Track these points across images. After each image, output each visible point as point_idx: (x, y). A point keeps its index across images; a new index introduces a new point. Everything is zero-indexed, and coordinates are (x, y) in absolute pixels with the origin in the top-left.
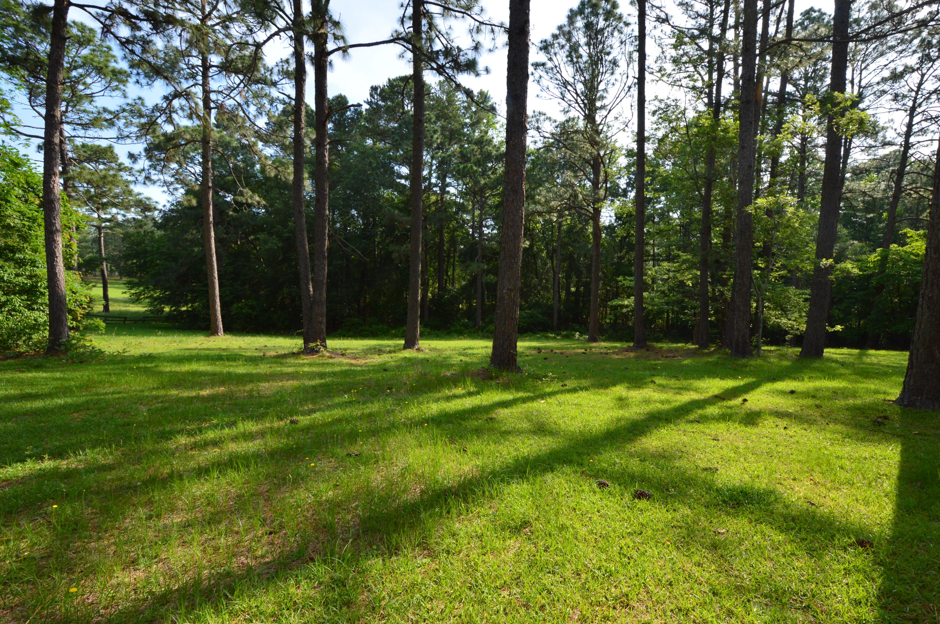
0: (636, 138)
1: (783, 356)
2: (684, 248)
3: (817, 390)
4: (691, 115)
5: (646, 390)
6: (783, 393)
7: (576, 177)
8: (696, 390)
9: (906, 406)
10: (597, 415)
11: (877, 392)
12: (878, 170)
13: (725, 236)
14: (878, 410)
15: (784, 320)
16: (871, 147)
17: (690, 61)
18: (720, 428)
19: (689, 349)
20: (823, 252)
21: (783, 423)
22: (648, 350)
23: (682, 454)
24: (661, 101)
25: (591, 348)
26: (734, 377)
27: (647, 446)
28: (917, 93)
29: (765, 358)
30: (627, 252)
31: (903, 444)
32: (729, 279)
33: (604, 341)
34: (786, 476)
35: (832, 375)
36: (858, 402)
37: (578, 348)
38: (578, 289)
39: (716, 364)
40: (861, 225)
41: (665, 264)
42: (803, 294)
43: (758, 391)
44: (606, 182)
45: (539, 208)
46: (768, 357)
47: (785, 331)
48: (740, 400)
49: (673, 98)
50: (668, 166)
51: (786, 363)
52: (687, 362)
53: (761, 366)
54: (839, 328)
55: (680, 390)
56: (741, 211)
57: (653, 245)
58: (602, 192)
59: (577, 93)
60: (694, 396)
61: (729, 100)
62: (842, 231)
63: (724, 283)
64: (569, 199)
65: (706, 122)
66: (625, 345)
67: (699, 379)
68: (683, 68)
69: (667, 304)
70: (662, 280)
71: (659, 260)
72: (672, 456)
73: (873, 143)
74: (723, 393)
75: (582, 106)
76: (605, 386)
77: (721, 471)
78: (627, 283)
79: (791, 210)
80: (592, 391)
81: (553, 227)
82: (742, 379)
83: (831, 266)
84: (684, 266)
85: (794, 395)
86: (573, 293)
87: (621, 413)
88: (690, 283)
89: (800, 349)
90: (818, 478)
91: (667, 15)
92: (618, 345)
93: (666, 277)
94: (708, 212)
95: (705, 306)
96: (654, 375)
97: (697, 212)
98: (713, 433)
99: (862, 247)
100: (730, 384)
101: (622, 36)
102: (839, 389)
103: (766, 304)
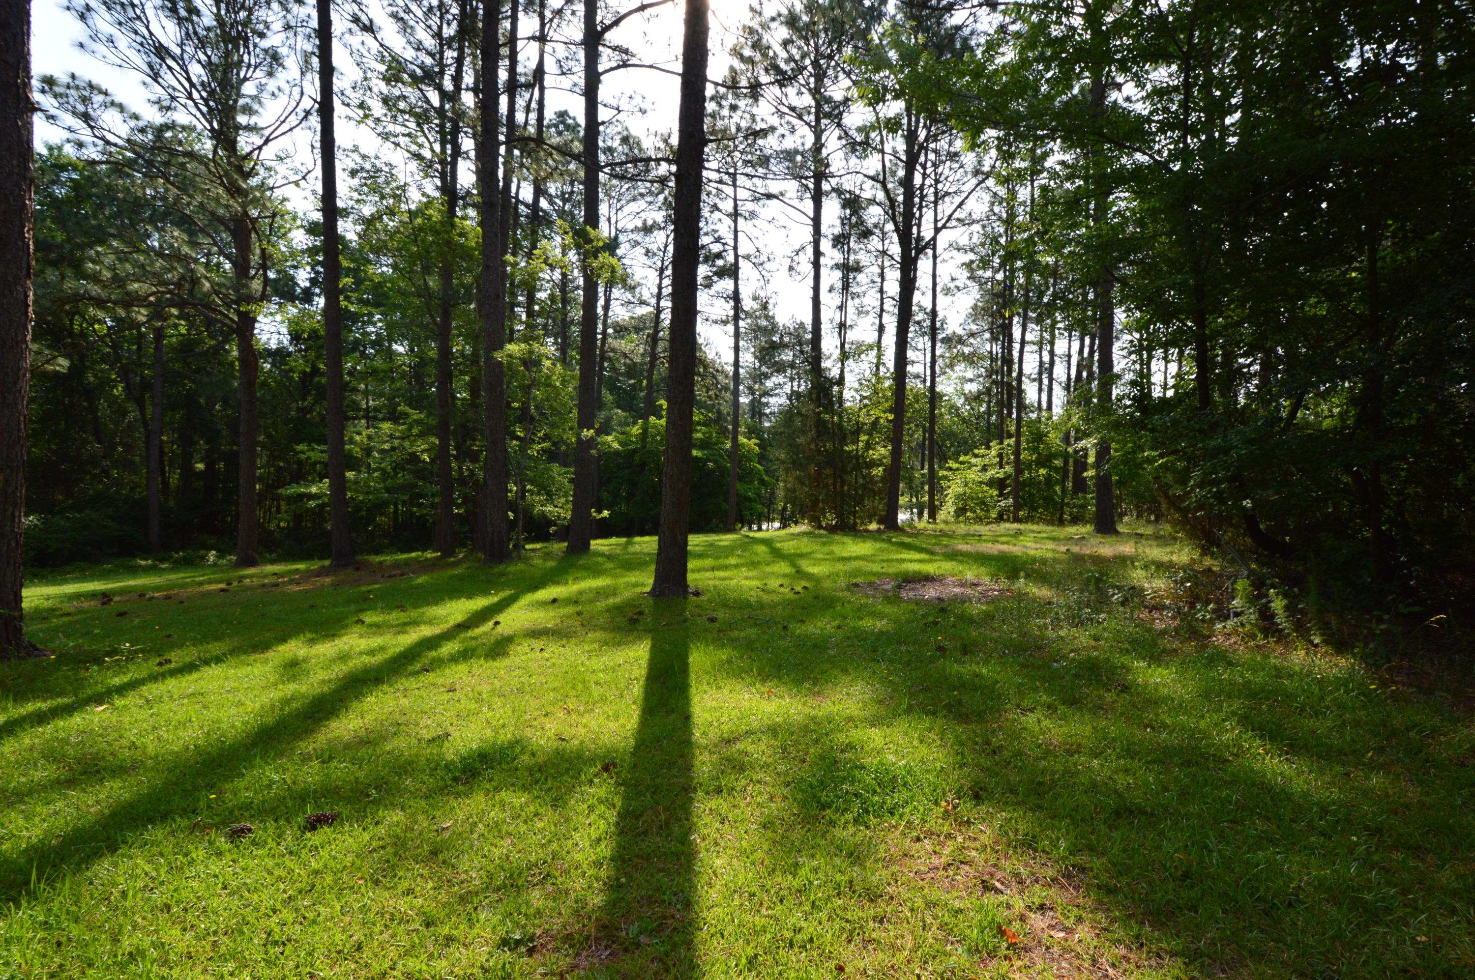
0: (320, 205)
1: (547, 556)
2: (415, 403)
3: (581, 593)
4: (415, 197)
5: (345, 639)
6: (543, 604)
7: (193, 244)
8: (430, 622)
9: (658, 596)
10: (240, 704)
11: (636, 585)
12: (637, 330)
13: (474, 388)
14: (634, 606)
15: (550, 508)
16: (629, 302)
17: (411, 113)
18: (459, 672)
19: (427, 559)
20: (585, 421)
21: (537, 644)
22: (358, 569)
23: (397, 727)
24: (364, 157)
25: (240, 579)
26: (485, 593)
27: (337, 733)
28: (664, 252)
29: (526, 560)
30: (316, 402)
31: (652, 639)
32: (482, 451)
33: (272, 562)
34: (536, 713)
35: (597, 572)
36: (618, 600)
37: (210, 582)
38: (210, 466)
39: (461, 578)
40: (625, 390)
41: (386, 426)
42: (567, 473)
43: (515, 607)
44: (264, 267)
45: (95, 290)
46: (531, 558)
47: (551, 521)
48: (491, 624)
49: (384, 159)
50: (384, 267)
51: (551, 564)
52: (421, 580)
53: (521, 571)
54: (606, 513)
55: (402, 628)
56: (489, 359)
57: (366, 393)
58: (256, 285)
59: (189, 79)
60: (427, 631)
61: (468, 193)
62: (608, 397)
63: (474, 458)
64: (179, 285)
65: (435, 215)
66: (315, 565)
67: (436, 604)
68: (400, 119)
69: (388, 490)
70: (382, 452)
71: (375, 418)
72: (381, 737)
73: (632, 299)
74: (469, 619)
75: (204, 109)
76: (263, 647)
77: (455, 734)
78: (315, 456)
79: (548, 363)
80: (233, 661)
81: (141, 335)
82: (496, 594)
83: (592, 439)
84: (415, 431)
85: (556, 605)
86: (200, 475)
87: (291, 688)
88: (426, 457)
89: (566, 544)
90: (572, 704)
91: (371, 21)
92: (301, 566)
93: (386, 446)
94: (445, 352)
95: (447, 491)
96: (362, 611)
97: (432, 349)
98: (449, 681)
99: (626, 418)
100: (479, 603)
101: (289, 16)
102: (603, 588)
103: (528, 487)
